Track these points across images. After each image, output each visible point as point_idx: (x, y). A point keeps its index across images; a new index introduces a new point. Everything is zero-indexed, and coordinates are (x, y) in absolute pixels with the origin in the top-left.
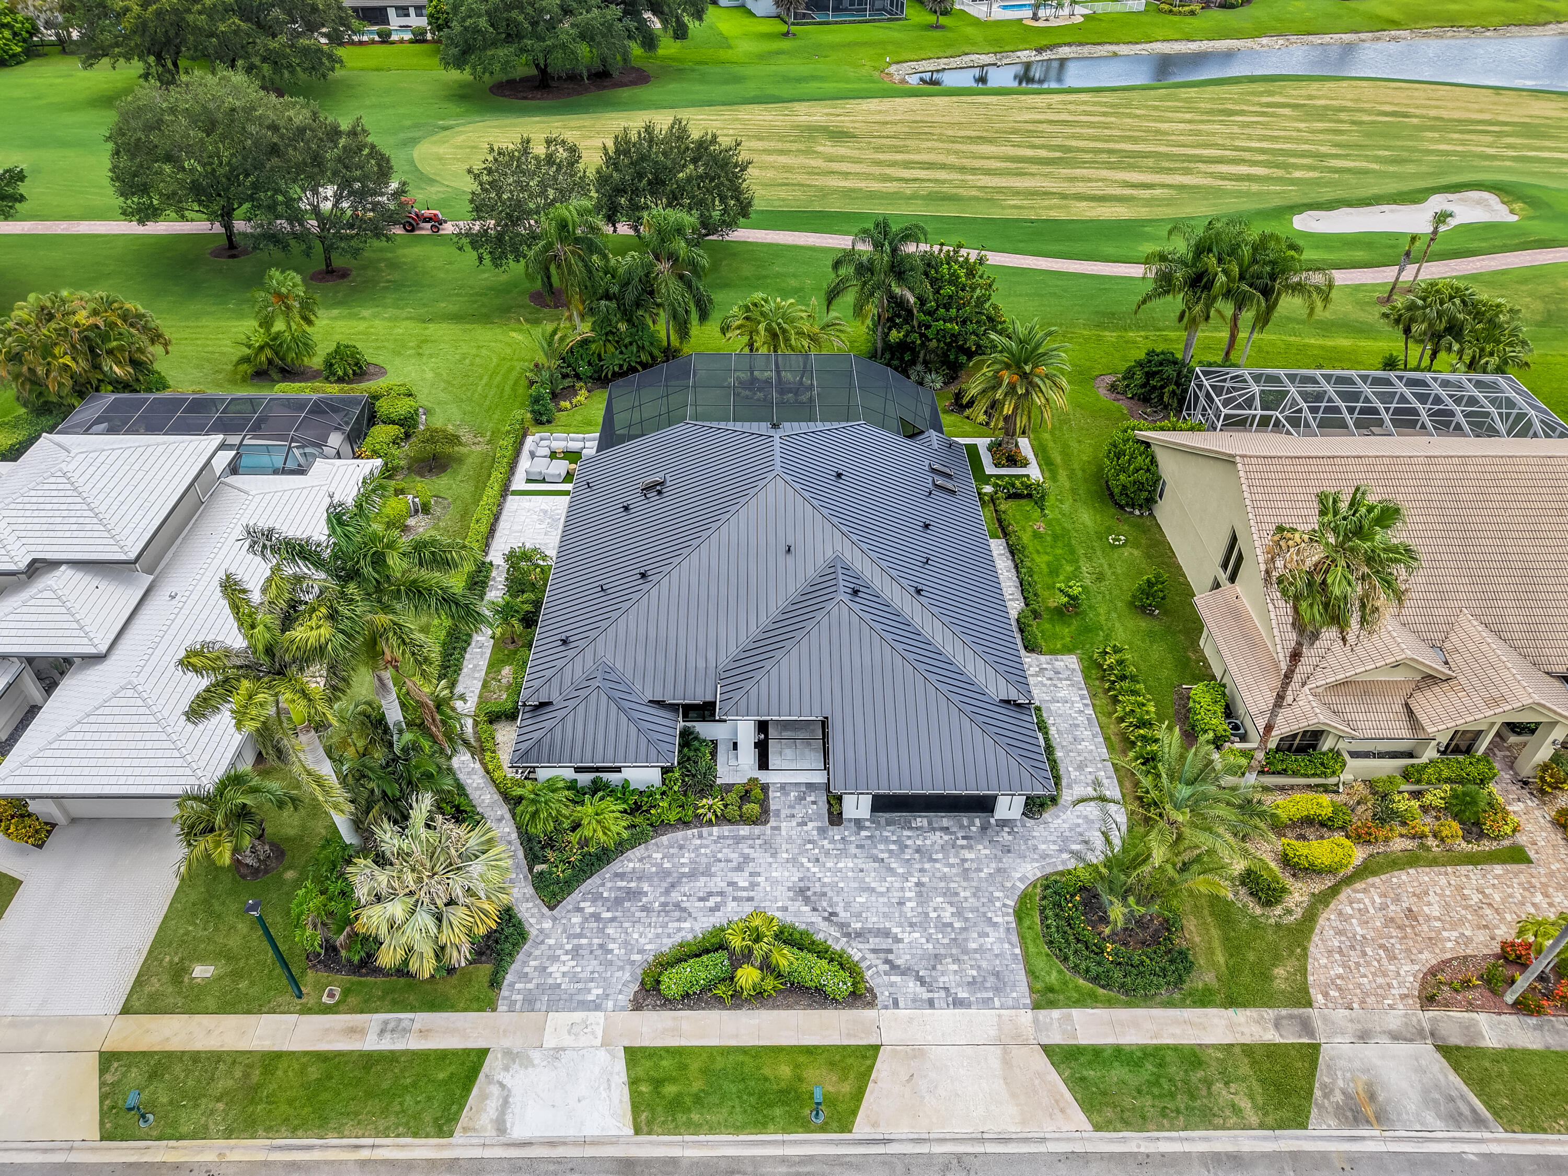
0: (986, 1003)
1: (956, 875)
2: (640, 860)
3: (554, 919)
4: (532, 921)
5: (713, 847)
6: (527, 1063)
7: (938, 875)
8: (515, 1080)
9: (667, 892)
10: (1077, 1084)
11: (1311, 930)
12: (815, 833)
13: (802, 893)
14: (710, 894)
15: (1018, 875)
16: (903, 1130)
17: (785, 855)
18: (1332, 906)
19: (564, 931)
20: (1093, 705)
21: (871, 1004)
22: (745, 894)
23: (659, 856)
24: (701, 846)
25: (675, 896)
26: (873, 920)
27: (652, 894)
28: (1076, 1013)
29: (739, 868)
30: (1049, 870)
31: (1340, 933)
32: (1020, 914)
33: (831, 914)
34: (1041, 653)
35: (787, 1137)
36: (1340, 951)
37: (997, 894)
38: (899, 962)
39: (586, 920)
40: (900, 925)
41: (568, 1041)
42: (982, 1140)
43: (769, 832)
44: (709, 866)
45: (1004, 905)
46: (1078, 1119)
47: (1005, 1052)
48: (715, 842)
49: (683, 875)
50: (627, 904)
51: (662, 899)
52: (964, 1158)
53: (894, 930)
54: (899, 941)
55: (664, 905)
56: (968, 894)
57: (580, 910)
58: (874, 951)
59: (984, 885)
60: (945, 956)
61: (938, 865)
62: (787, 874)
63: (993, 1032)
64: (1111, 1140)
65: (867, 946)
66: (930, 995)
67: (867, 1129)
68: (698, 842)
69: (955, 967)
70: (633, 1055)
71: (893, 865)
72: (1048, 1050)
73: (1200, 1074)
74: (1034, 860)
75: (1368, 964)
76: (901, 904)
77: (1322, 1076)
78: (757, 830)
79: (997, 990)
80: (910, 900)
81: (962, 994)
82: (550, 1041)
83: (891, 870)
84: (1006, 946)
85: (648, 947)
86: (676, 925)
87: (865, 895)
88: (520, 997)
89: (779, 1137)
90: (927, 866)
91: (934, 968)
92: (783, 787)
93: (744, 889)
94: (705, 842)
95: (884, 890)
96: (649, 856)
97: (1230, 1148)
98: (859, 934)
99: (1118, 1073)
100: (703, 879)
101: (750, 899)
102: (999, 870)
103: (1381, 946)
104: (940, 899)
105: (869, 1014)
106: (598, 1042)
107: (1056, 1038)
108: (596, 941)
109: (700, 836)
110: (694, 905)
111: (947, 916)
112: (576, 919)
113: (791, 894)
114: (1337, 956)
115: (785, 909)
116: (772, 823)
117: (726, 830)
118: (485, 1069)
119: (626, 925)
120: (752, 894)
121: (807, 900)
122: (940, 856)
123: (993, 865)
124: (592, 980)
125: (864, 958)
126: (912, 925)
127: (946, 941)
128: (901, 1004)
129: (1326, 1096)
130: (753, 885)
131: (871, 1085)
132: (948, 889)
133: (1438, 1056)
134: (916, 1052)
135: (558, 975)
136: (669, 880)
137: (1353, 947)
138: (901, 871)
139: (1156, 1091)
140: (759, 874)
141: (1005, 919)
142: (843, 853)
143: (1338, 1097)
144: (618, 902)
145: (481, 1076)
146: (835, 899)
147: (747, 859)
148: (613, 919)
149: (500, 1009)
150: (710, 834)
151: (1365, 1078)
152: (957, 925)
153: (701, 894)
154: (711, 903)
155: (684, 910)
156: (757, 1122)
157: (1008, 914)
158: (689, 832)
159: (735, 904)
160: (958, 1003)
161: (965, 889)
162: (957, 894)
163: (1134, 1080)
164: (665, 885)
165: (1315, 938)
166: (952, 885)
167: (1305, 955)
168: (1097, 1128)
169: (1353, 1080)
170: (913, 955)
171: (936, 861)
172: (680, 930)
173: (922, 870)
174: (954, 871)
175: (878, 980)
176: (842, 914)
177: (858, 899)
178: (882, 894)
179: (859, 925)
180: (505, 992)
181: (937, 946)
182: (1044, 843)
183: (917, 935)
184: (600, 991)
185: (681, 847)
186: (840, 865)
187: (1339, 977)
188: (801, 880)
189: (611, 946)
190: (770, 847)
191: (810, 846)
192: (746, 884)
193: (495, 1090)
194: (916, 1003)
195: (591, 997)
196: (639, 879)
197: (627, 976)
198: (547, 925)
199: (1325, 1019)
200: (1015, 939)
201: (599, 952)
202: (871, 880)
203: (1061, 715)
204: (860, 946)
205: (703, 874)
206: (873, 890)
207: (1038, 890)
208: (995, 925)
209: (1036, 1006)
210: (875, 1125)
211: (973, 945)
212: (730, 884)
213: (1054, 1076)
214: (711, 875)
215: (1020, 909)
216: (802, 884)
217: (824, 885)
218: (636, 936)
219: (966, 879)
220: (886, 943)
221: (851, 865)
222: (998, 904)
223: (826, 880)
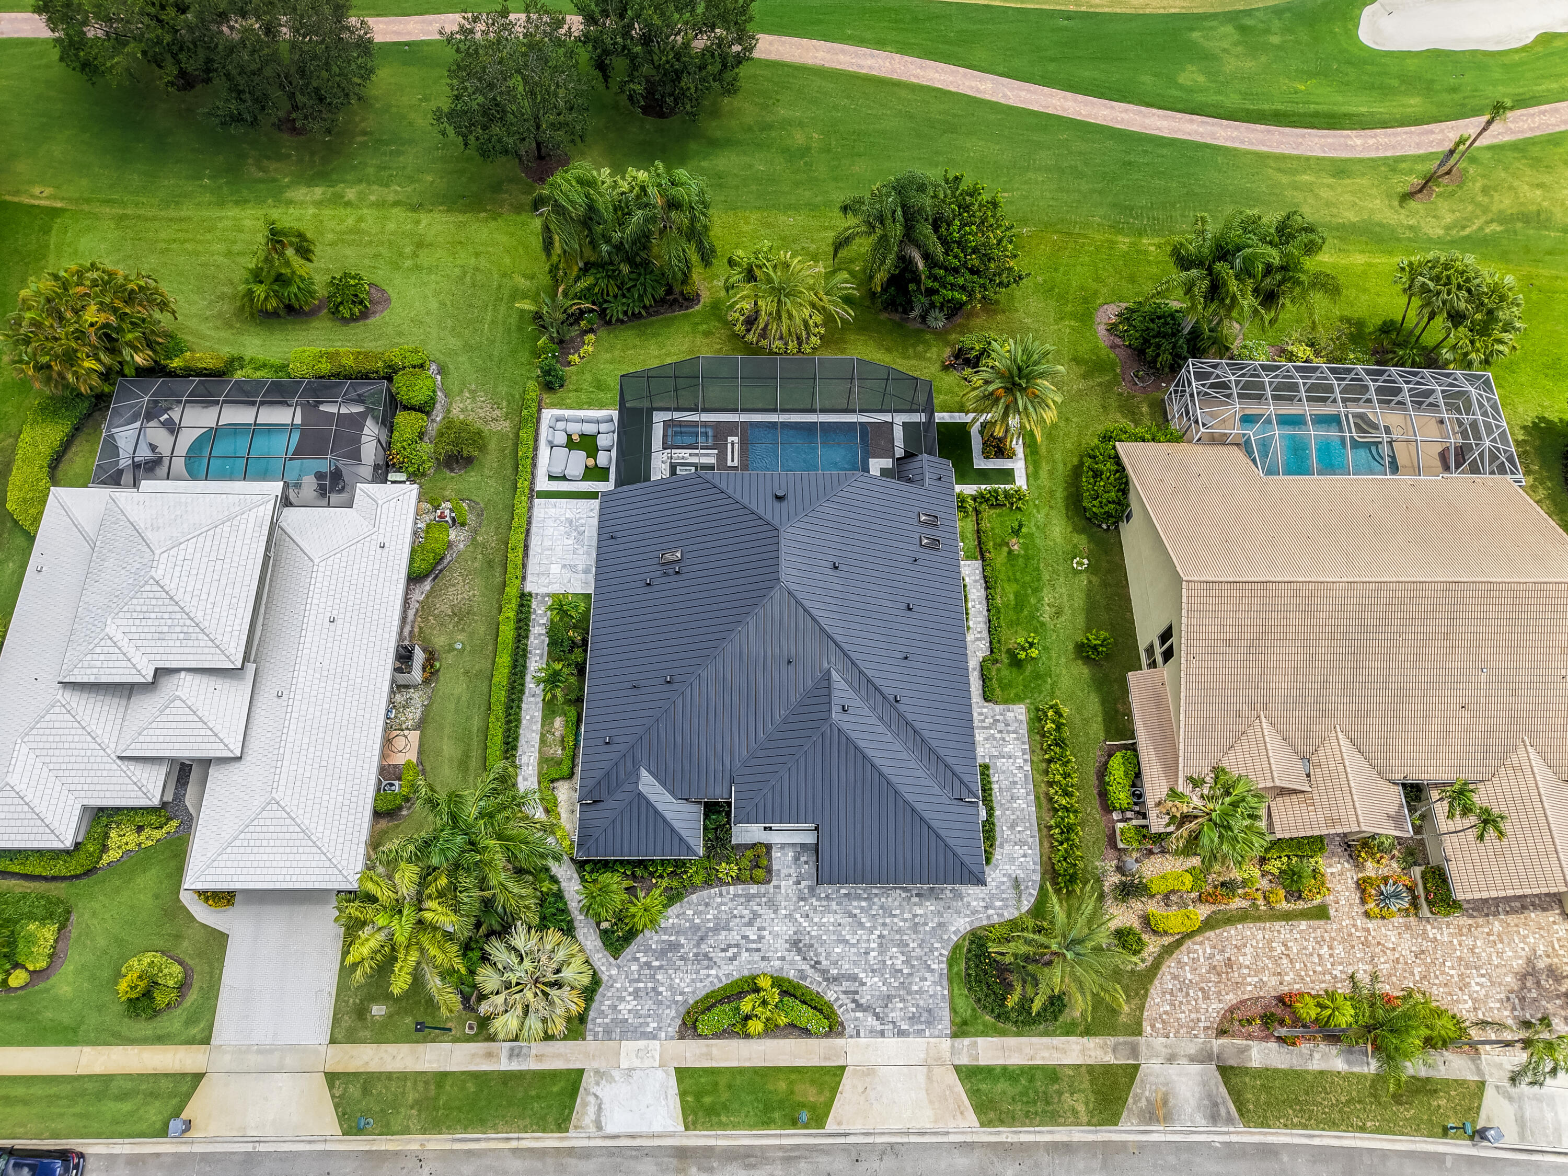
0: (920, 1033)
1: (908, 928)
2: (678, 916)
3: (619, 967)
4: (603, 968)
5: (730, 904)
6: (611, 1080)
7: (895, 928)
8: (605, 1091)
9: (698, 945)
10: (973, 1094)
11: (1155, 975)
12: (806, 891)
13: (795, 944)
14: (729, 946)
15: (953, 929)
16: (858, 1127)
17: (784, 912)
18: (1174, 956)
19: (627, 977)
20: (1032, 762)
21: (841, 1034)
22: (754, 946)
23: (691, 912)
24: (722, 904)
25: (704, 948)
26: (846, 967)
27: (687, 945)
28: (980, 1040)
29: (750, 924)
30: (977, 924)
31: (1175, 977)
32: (951, 961)
33: (816, 962)
34: (996, 703)
35: (783, 1132)
36: (1172, 994)
37: (936, 945)
38: (862, 1001)
39: (641, 968)
41: (637, 1063)
42: (908, 1134)
43: (772, 890)
44: (728, 921)
45: (941, 955)
46: (972, 1118)
47: (929, 1071)
48: (732, 900)
49: (709, 929)
50: (670, 955)
51: (695, 950)
52: (896, 1147)
53: (861, 975)
54: (863, 984)
55: (696, 955)
56: (915, 945)
57: (637, 959)
58: (845, 993)
59: (928, 937)
60: (895, 997)
61: (896, 920)
62: (785, 928)
63: (922, 1056)
64: (991, 1133)
65: (841, 989)
66: (882, 1027)
67: (835, 1127)
68: (719, 900)
69: (901, 1005)
70: (681, 1073)
71: (863, 920)
72: (957, 1068)
73: (1056, 1087)
74: (967, 916)
75: (1188, 1002)
76: (867, 953)
77: (1136, 1089)
78: (763, 888)
79: (929, 1023)
80: (873, 950)
81: (904, 1027)
82: (624, 1064)
83: (861, 925)
84: (939, 988)
85: (686, 990)
86: (705, 972)
87: (841, 946)
88: (600, 1029)
89: (778, 1132)
90: (888, 920)
91: (886, 1006)
92: (783, 846)
93: (754, 942)
94: (725, 900)
95: (855, 941)
96: (684, 913)
97: (1065, 1139)
98: (835, 979)
99: (1002, 1086)
100: (724, 933)
101: (758, 950)
102: (940, 924)
103: (1202, 989)
104: (895, 950)
105: (839, 1042)
106: (657, 1064)
107: (964, 1060)
108: (650, 985)
109: (721, 895)
110: (717, 955)
111: (899, 964)
112: (634, 967)
113: (788, 946)
114: (1168, 997)
115: (783, 959)
116: (774, 883)
117: (740, 889)
118: (583, 1084)
119: (670, 972)
120: (759, 946)
121: (799, 951)
122: (898, 912)
123: (936, 920)
124: (649, 1016)
125: (837, 999)
126: (873, 971)
127: (896, 984)
128: (862, 1034)
129: (1135, 1102)
130: (761, 938)
131: (838, 1095)
132: (901, 941)
133: (1217, 1074)
134: (869, 1070)
135: (625, 1012)
136: (699, 934)
137: (1181, 990)
138: (868, 925)
139: (1025, 1099)
140: (764, 929)
141: (940, 966)
142: (827, 910)
143: (1143, 1103)
144: (662, 953)
145: (581, 1089)
146: (819, 950)
147: (756, 915)
148: (660, 967)
149: (588, 1038)
150: (728, 893)
151: (1164, 1089)
152: (905, 971)
153: (723, 946)
154: (729, 954)
155: (710, 959)
156: (763, 1123)
157: (942, 962)
158: (712, 891)
159: (747, 954)
160: (901, 1033)
161: (913, 941)
162: (907, 945)
163: (1012, 1091)
164: (696, 938)
165: (1156, 982)
166: (905, 937)
167: (1146, 996)
168: (982, 1125)
169: (1156, 1091)
170: (872, 996)
171: (895, 916)
172: (708, 976)
173: (884, 924)
174: (907, 925)
175: (847, 1016)
176: (824, 962)
177: (837, 950)
178: (853, 945)
179: (836, 971)
180: (590, 1026)
181: (890, 988)
182: (976, 900)
183: (876, 979)
184: (655, 1025)
185: (707, 905)
186: (824, 920)
187: (1166, 1013)
188: (795, 933)
189: (661, 989)
190: (772, 904)
191: (802, 903)
192: (755, 937)
193: (591, 1099)
194: (873, 1033)
195: (649, 1030)
196: (678, 933)
197: (673, 1013)
198: (614, 972)
199: (1148, 1045)
200: (945, 983)
201: (652, 994)
202: (846, 933)
203: (1004, 772)
204: (836, 989)
205: (724, 929)
206: (847, 942)
207: (967, 943)
208: (933, 971)
209: (955, 1035)
210: (840, 1124)
211: (915, 988)
212: (744, 937)
213: (959, 1089)
214: (730, 930)
215: (952, 958)
216: (795, 937)
217: (812, 938)
218: (677, 981)
219: (916, 932)
220: (854, 986)
221: (832, 920)
222: (936, 954)
223: (813, 933)
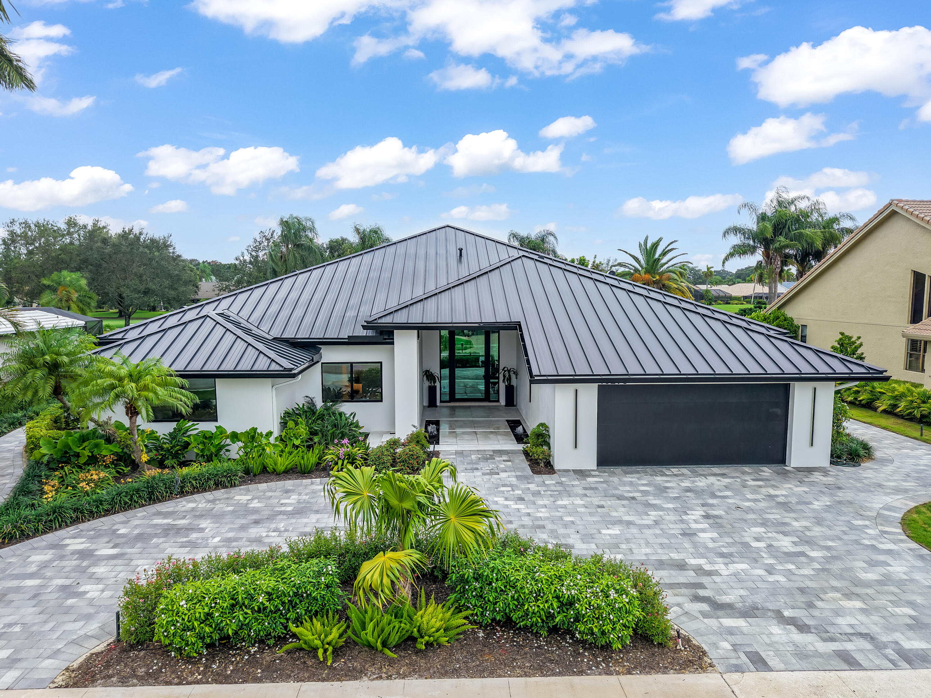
1: (770, 508)
2: (211, 502)
7: (737, 508)
12: (512, 479)
15: (877, 506)
21: (697, 664)
23: (246, 498)
27: (214, 530)
37: (859, 523)
38: (726, 600)
39: (60, 558)
40: (702, 556)
50: (158, 540)
53: (693, 562)
54: (709, 573)
55: (230, 540)
56: (806, 524)
57: (58, 548)
59: (828, 515)
60: (823, 591)
61: (730, 501)
66: (836, 647)
69: (858, 604)
71: (654, 502)
74: (888, 494)
76: (689, 535)
80: (703, 531)
81: (912, 645)
83: (652, 506)
87: (617, 528)
90: (713, 502)
91: (810, 606)
92: (461, 452)
95: (649, 522)
96: (229, 499)
100: (316, 516)
104: (759, 530)
105: (699, 682)
108: (58, 582)
122: (729, 494)
123: (826, 499)
126: (724, 556)
127: (808, 572)
128: (773, 663)
132: (766, 520)
136: (253, 517)
138: (669, 506)
141: (900, 545)
142: (564, 493)
144: (141, 538)
152: (814, 554)
157: (901, 541)
160: (915, 659)
161: (796, 519)
162: (786, 524)
164: (243, 522)
166: (770, 516)
170: (752, 591)
171: (724, 497)
173: (706, 505)
174: (762, 504)
177: (605, 532)
178: (647, 527)
181: (793, 578)
183: (742, 566)
185: (287, 492)
186: (559, 503)
189: (87, 587)
191: (506, 489)
194: (810, 661)
196: (198, 517)
197: (90, 628)
202: (622, 514)
205: (318, 512)
206: (629, 523)
208: (889, 552)
211: (869, 577)
215: (918, 535)
219: (790, 511)
220: (687, 577)
221: (580, 503)
222: (871, 532)
